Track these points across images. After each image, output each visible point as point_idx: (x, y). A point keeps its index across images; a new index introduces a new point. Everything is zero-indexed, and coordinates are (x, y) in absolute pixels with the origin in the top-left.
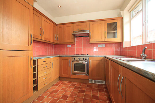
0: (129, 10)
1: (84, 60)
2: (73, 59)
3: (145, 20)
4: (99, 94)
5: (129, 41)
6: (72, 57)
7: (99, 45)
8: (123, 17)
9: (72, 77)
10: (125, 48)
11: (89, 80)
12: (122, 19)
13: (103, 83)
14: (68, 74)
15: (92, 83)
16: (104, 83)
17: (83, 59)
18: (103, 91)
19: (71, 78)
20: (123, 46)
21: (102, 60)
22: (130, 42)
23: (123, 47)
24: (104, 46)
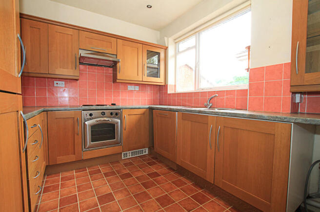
0: (175, 40)
1: (113, 116)
2: (88, 115)
3: (199, 61)
4: (153, 169)
5: (174, 84)
6: (83, 110)
7: (129, 86)
8: (167, 47)
9: (84, 158)
10: (170, 94)
11: (123, 153)
12: (166, 49)
13: (145, 152)
14: (75, 154)
15: (128, 157)
16: (147, 153)
17: (111, 114)
18: (154, 163)
19: (83, 160)
20: (167, 90)
21: (144, 114)
22: (175, 86)
23: (167, 92)
24: (138, 89)
